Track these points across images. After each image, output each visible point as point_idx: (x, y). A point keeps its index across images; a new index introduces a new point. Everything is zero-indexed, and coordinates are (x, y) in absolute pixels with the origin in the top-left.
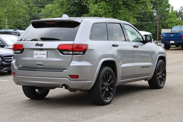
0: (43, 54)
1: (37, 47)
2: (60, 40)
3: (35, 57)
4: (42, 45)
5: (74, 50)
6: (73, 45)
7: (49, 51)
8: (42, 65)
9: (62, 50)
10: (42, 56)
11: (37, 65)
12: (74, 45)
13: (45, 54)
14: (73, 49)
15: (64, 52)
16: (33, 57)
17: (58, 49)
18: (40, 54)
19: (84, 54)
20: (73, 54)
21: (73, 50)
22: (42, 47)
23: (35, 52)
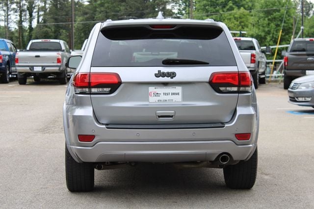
0: (173, 94)
1: (161, 79)
2: (208, 64)
3: (153, 100)
4: (172, 75)
6: (239, 73)
8: (172, 116)
9: (217, 83)
10: (170, 97)
11: (159, 117)
13: (178, 94)
15: (222, 89)
16: (148, 100)
17: (210, 82)
18: (165, 94)
20: (238, 92)
21: (239, 84)
22: (174, 79)
23: (152, 89)
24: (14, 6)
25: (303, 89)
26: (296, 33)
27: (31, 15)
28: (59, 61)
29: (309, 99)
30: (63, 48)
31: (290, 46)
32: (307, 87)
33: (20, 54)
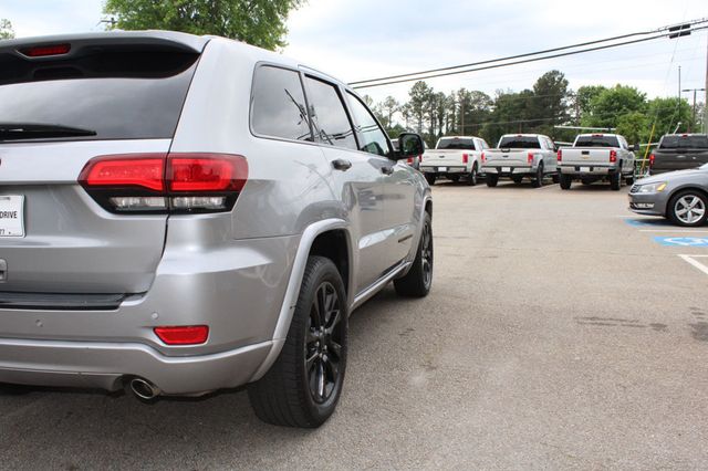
0: (4, 214)
2: (95, 134)
5: (176, 186)
6: (166, 160)
7: (35, 198)
8: (2, 272)
9: (106, 187)
12: (175, 162)
13: (13, 215)
14: (171, 181)
15: (123, 202)
17: (83, 183)
19: (229, 205)
20: (170, 211)
21: (167, 190)
25: (644, 191)
26: (673, 128)
27: (441, 123)
29: (652, 206)
31: (659, 144)
32: (650, 189)
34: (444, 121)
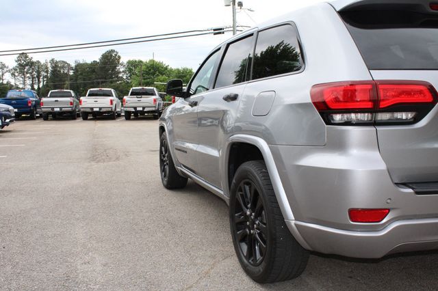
24: (28, 75)
28: (71, 104)
30: (73, 95)
33: (44, 100)
34: (41, 80)
